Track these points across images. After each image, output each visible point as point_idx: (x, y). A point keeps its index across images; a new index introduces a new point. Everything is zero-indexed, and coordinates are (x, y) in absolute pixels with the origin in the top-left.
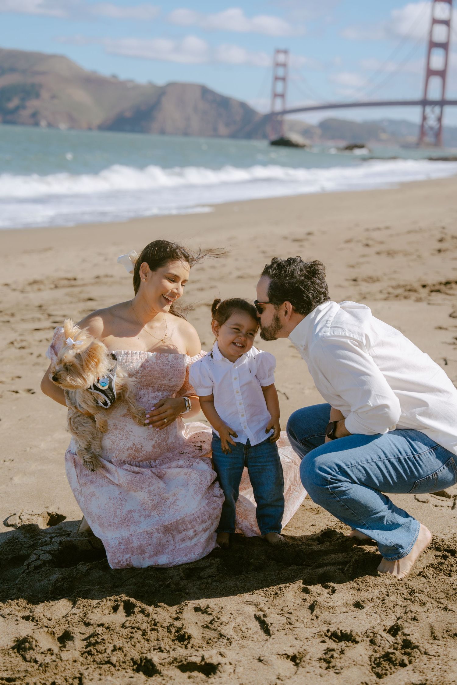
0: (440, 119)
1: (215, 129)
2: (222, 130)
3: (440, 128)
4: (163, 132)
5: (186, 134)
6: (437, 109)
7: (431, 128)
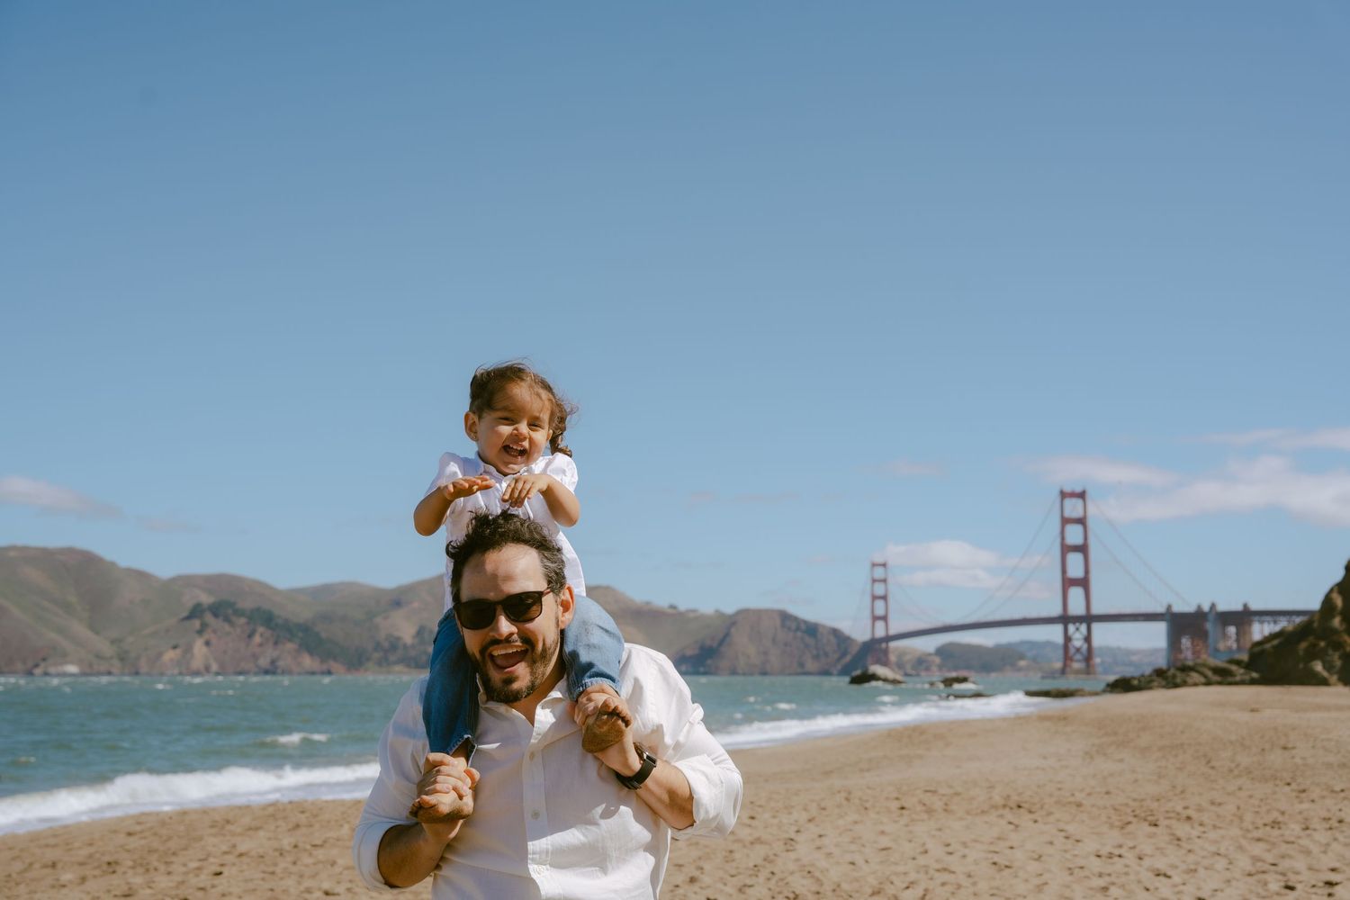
0: (1088, 639)
1: (802, 665)
2: (811, 665)
3: (1090, 649)
4: (734, 672)
5: (764, 673)
6: (1083, 628)
7: (1078, 650)
